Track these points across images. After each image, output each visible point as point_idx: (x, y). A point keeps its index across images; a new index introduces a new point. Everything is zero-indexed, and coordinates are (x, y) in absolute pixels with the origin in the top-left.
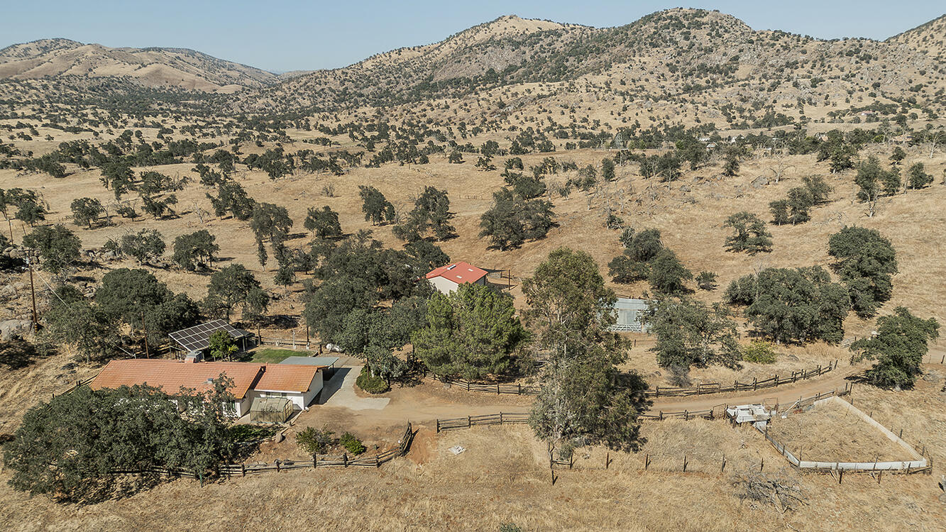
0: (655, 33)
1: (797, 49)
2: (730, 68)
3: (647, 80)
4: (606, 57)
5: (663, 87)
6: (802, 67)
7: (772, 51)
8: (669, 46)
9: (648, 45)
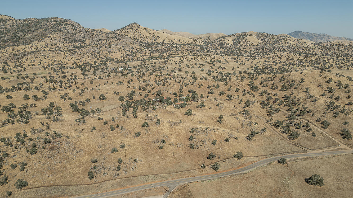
0: (53, 26)
1: (101, 35)
2: (84, 40)
3: (59, 44)
5: (66, 47)
6: (104, 41)
7: (93, 36)
8: (61, 32)
9: (53, 31)
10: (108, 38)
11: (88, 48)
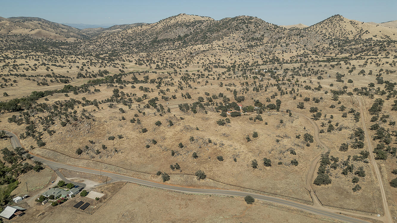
0: (237, 25)
1: (282, 32)
2: (262, 39)
3: (235, 43)
4: (220, 33)
6: (283, 39)
7: (274, 33)
8: (242, 30)
9: (235, 30)
10: (289, 36)
11: (261, 47)
